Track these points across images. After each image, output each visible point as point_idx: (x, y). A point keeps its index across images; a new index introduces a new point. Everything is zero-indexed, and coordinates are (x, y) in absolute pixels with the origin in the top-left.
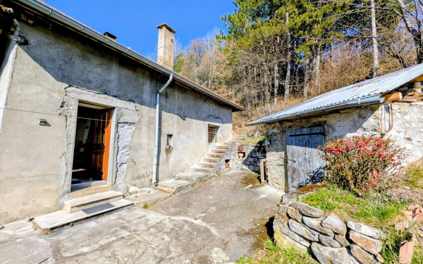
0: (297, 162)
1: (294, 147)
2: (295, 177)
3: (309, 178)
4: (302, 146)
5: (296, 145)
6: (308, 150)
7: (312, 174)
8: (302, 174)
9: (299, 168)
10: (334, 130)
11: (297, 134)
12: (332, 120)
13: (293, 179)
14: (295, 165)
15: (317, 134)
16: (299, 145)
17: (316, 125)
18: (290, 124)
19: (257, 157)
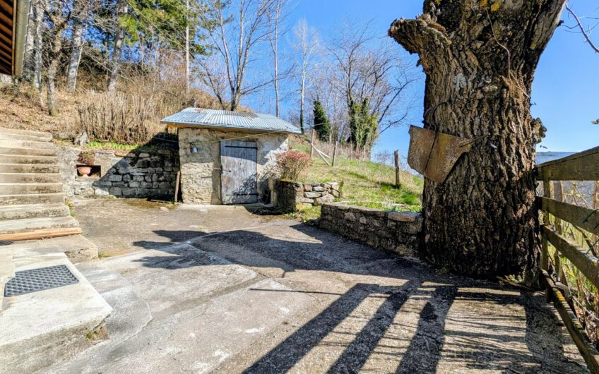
0: (232, 172)
1: (230, 158)
2: (229, 186)
3: (242, 185)
4: (239, 157)
5: (232, 156)
6: (244, 161)
7: (245, 181)
8: (236, 182)
9: (234, 177)
10: (263, 147)
11: (234, 145)
12: (262, 139)
13: (227, 188)
14: (230, 174)
15: (252, 148)
16: (235, 156)
17: (250, 140)
18: (223, 134)
19: (129, 173)
